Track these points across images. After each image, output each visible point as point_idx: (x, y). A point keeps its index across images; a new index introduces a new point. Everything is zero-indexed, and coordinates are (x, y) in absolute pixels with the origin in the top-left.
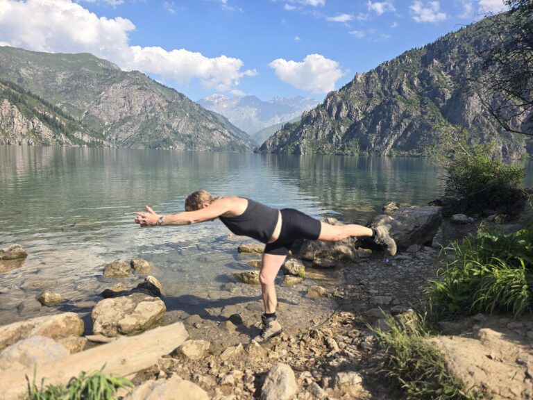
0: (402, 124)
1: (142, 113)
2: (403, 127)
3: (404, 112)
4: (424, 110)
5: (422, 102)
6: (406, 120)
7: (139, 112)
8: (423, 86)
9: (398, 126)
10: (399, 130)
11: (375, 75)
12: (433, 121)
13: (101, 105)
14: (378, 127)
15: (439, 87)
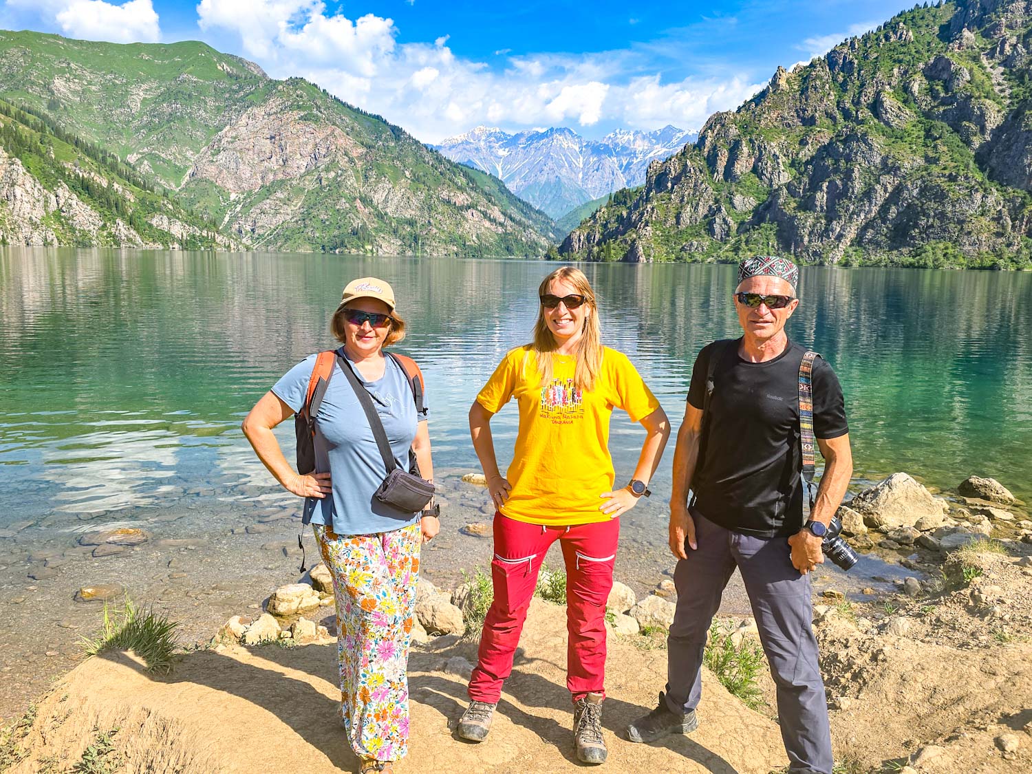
0: (878, 187)
1: (308, 172)
2: (880, 196)
3: (884, 161)
4: (931, 154)
5: (928, 134)
6: (886, 179)
7: (303, 171)
8: (935, 96)
9: (868, 194)
10: (870, 202)
11: (824, 73)
12: (952, 179)
13: (222, 155)
14: (821, 198)
15: (971, 97)
